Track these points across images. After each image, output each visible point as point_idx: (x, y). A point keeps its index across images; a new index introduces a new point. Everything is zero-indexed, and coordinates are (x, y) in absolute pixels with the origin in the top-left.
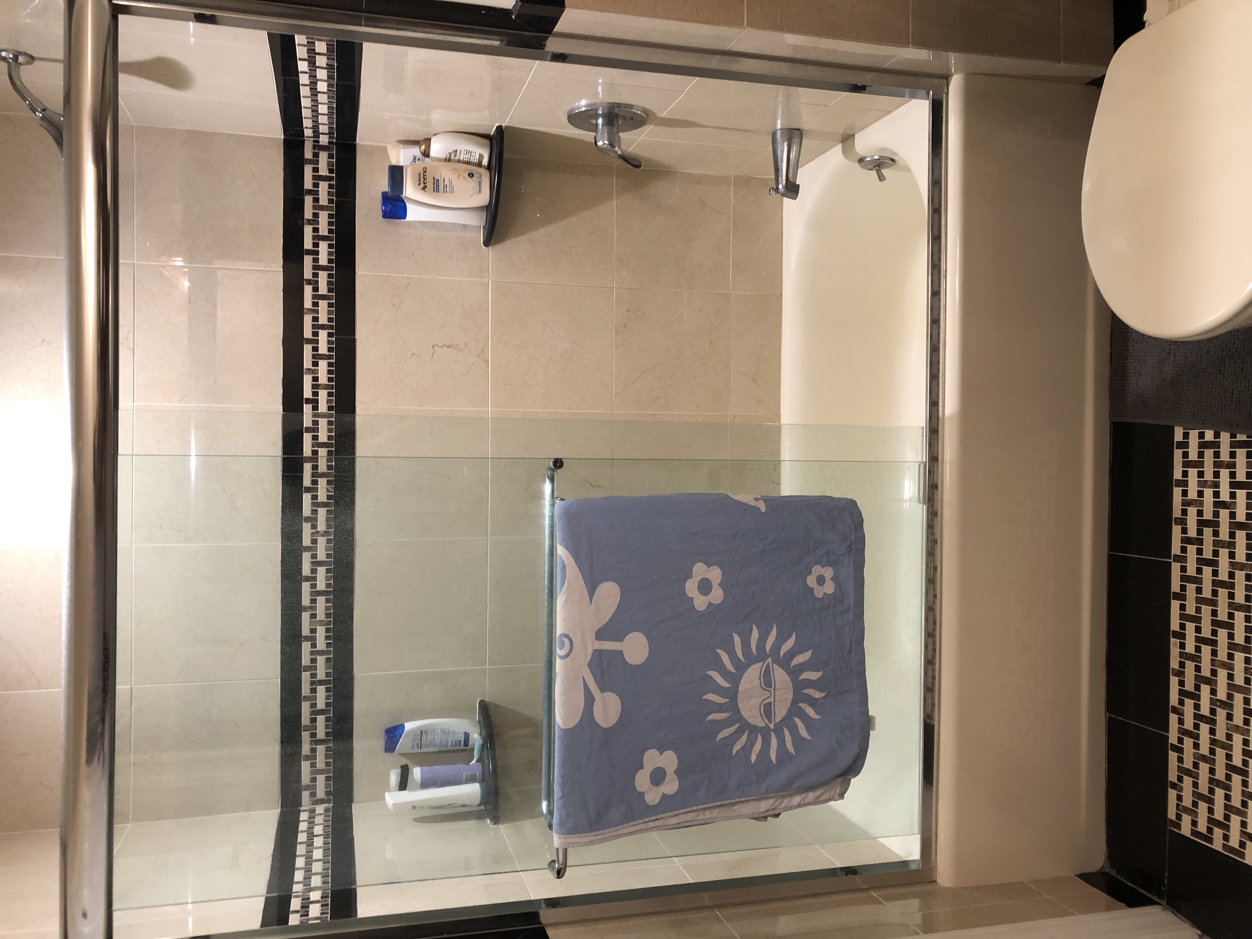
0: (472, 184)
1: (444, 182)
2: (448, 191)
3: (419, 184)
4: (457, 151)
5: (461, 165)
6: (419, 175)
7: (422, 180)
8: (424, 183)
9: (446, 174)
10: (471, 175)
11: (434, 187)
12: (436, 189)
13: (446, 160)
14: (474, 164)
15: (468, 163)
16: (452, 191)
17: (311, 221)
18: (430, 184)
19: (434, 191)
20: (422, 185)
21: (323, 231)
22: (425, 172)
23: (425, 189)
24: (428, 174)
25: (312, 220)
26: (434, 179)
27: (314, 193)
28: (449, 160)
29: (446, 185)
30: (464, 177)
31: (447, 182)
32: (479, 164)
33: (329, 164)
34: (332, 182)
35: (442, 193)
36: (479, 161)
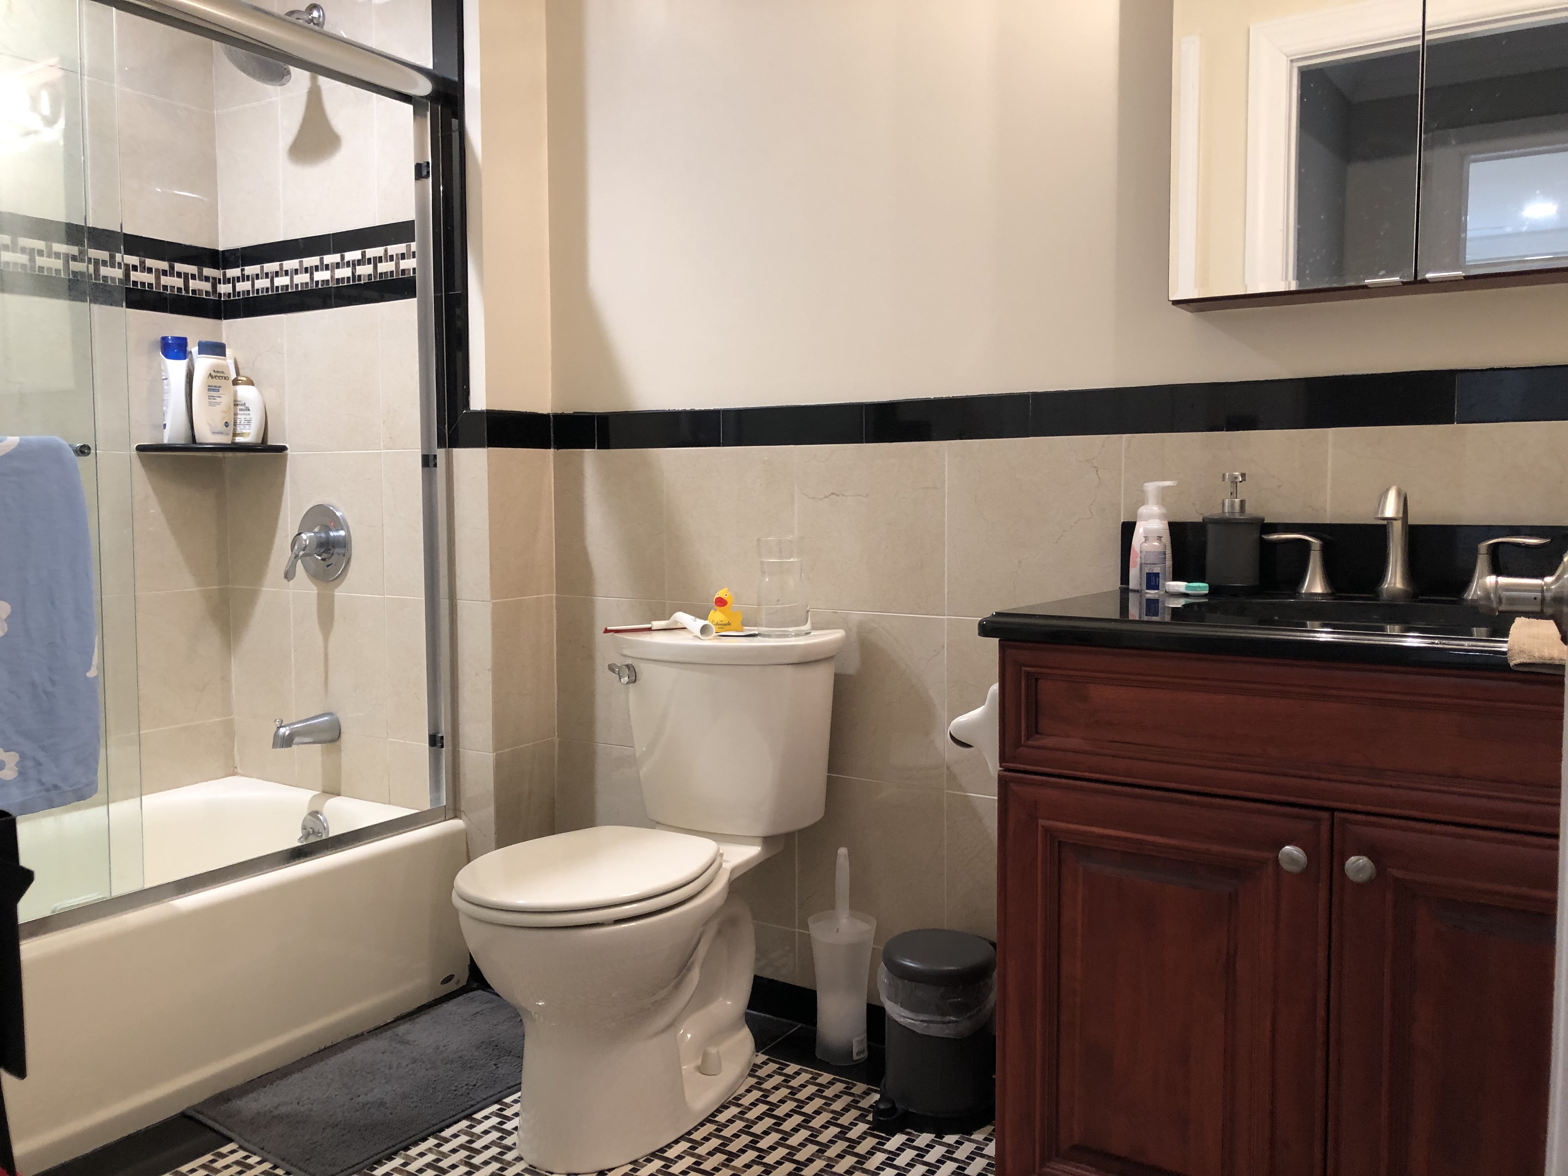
0: (220, 426)
1: (217, 397)
2: (210, 400)
3: (214, 371)
4: (249, 410)
5: (232, 416)
6: (223, 372)
7: (219, 375)
8: (215, 376)
9: (225, 400)
10: (226, 424)
11: (212, 386)
12: (211, 388)
13: (235, 401)
14: (235, 430)
15: (235, 424)
16: (211, 404)
17: (143, 265)
18: (215, 382)
19: (209, 386)
20: (214, 374)
21: (134, 275)
22: (225, 378)
23: (210, 378)
24: (223, 380)
25: (145, 266)
26: (220, 387)
27: (171, 272)
28: (236, 405)
29: (215, 399)
30: (224, 418)
31: (218, 400)
32: (235, 435)
33: (200, 291)
34: (183, 291)
35: (207, 393)
36: (239, 434)
